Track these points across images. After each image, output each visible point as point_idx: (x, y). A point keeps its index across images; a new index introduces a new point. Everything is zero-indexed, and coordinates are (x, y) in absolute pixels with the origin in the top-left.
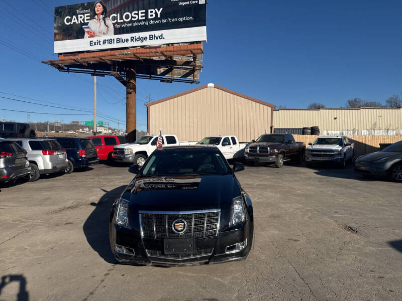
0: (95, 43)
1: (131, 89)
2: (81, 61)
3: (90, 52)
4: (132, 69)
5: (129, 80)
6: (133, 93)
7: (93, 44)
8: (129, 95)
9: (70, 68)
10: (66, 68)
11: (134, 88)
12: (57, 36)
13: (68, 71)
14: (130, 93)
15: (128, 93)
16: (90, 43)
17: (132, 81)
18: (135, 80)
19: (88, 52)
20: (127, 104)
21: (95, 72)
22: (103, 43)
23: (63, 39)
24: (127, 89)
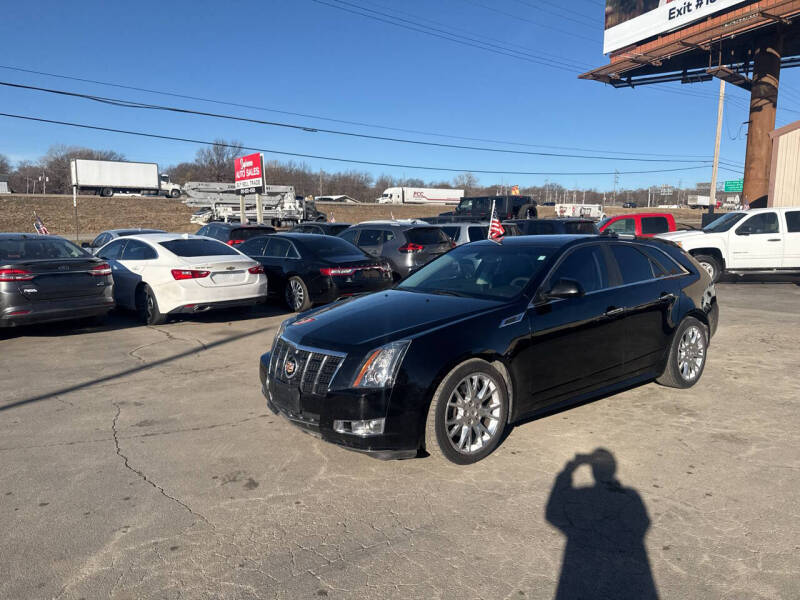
0: (679, 12)
1: (762, 98)
2: (647, 58)
3: (669, 34)
4: (769, 50)
5: (760, 78)
6: (768, 108)
7: (677, 13)
8: (755, 114)
9: (633, 78)
10: (625, 79)
11: (772, 96)
12: (610, 19)
13: (630, 83)
14: (759, 109)
15: (754, 109)
16: (671, 14)
17: (765, 79)
18: (777, 76)
19: (664, 35)
20: (750, 135)
21: (685, 73)
22: (697, 6)
23: (620, 21)
24: (752, 99)
